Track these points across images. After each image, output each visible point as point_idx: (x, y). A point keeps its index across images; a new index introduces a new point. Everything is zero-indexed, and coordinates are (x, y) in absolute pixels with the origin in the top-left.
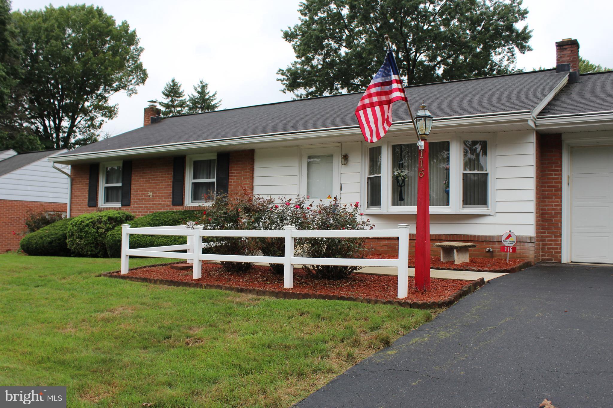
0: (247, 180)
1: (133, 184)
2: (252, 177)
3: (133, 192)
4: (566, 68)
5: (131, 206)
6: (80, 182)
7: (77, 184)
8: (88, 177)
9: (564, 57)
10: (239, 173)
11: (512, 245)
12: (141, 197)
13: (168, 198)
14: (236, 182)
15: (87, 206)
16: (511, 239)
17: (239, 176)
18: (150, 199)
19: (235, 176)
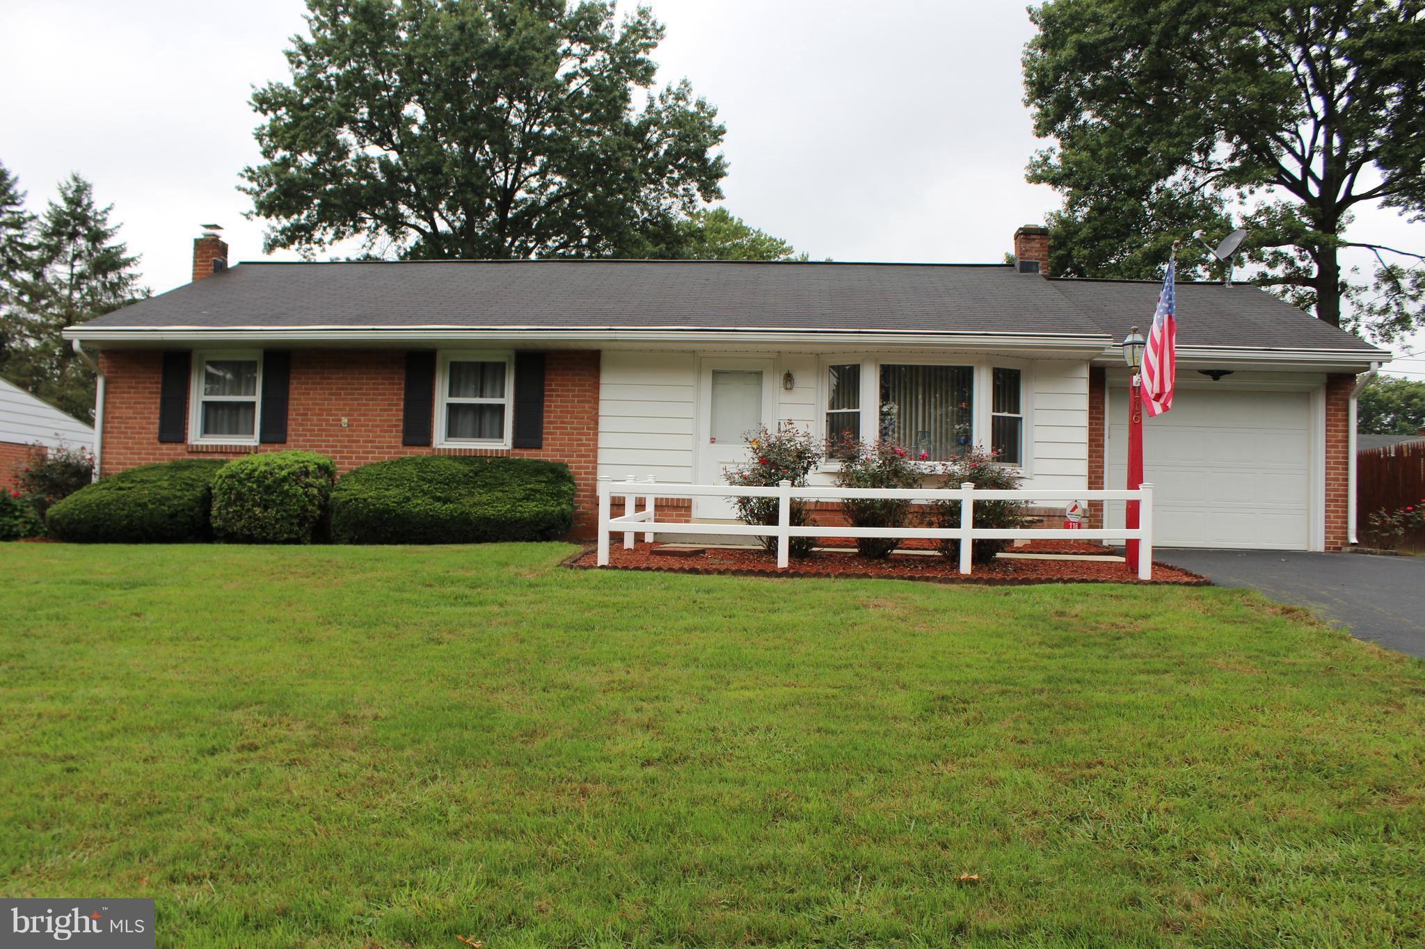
0: (587, 405)
1: (295, 399)
2: (596, 400)
3: (292, 415)
4: (1034, 268)
5: (288, 443)
6: (129, 387)
7: (121, 393)
8: (159, 377)
9: (1031, 251)
10: (568, 391)
11: (1077, 520)
12: (316, 425)
13: (392, 431)
14: (562, 406)
15: (156, 441)
16: (1078, 511)
17: (568, 396)
18: (341, 431)
19: (558, 396)
